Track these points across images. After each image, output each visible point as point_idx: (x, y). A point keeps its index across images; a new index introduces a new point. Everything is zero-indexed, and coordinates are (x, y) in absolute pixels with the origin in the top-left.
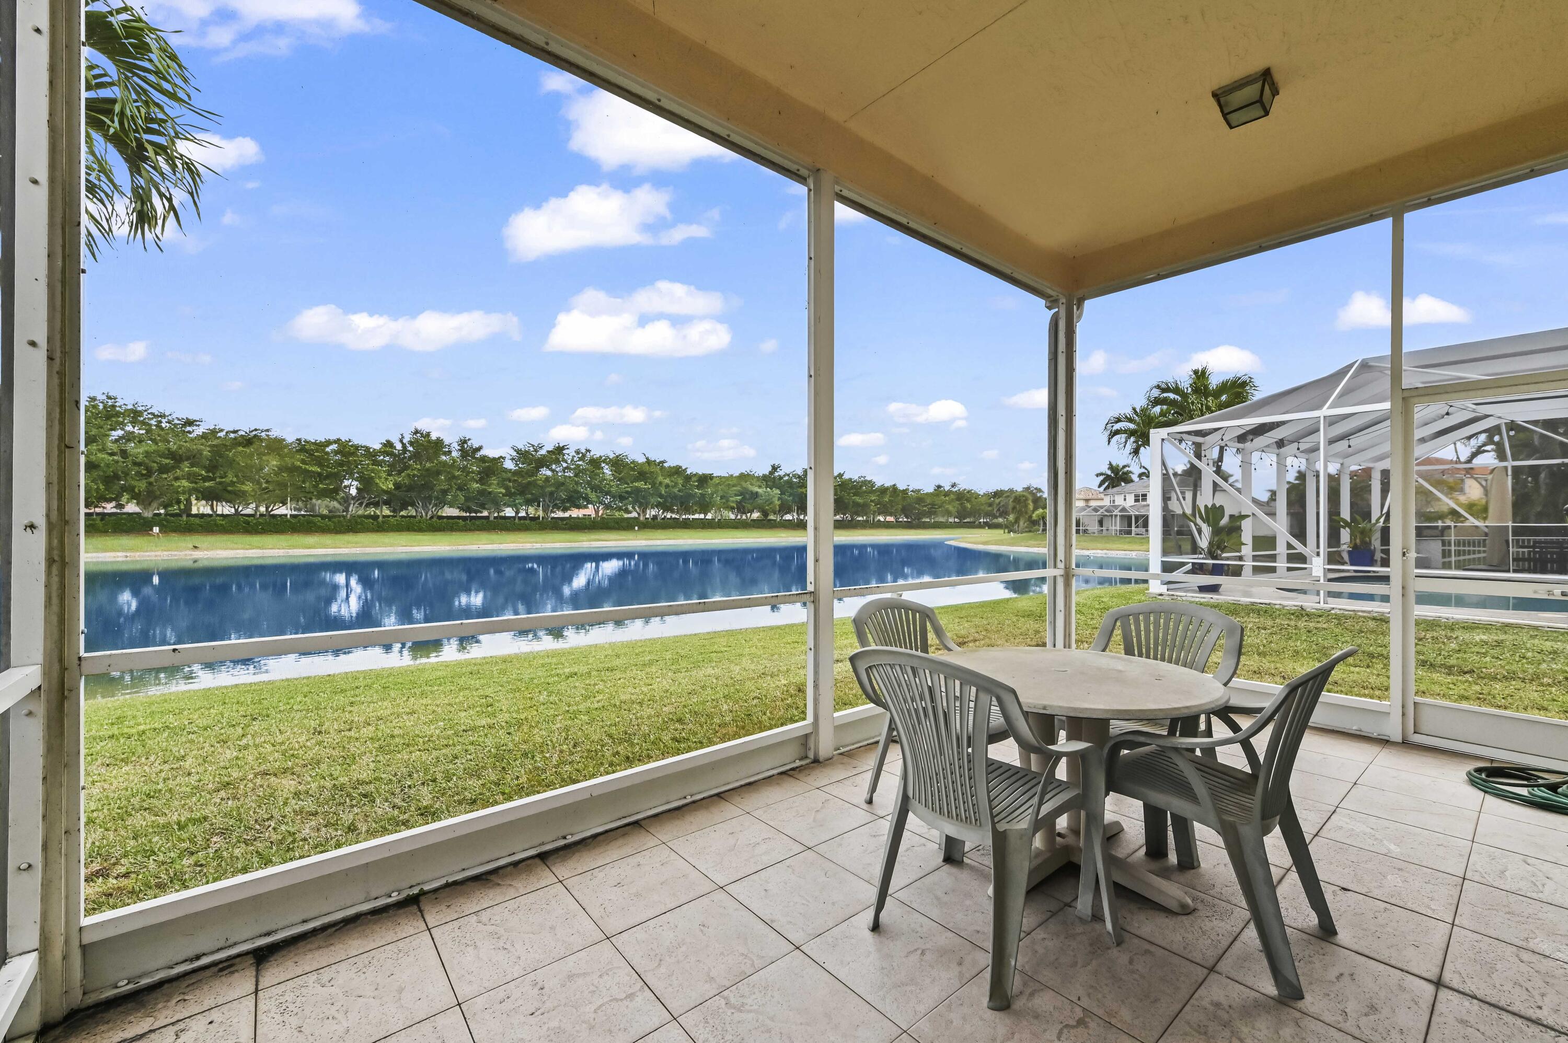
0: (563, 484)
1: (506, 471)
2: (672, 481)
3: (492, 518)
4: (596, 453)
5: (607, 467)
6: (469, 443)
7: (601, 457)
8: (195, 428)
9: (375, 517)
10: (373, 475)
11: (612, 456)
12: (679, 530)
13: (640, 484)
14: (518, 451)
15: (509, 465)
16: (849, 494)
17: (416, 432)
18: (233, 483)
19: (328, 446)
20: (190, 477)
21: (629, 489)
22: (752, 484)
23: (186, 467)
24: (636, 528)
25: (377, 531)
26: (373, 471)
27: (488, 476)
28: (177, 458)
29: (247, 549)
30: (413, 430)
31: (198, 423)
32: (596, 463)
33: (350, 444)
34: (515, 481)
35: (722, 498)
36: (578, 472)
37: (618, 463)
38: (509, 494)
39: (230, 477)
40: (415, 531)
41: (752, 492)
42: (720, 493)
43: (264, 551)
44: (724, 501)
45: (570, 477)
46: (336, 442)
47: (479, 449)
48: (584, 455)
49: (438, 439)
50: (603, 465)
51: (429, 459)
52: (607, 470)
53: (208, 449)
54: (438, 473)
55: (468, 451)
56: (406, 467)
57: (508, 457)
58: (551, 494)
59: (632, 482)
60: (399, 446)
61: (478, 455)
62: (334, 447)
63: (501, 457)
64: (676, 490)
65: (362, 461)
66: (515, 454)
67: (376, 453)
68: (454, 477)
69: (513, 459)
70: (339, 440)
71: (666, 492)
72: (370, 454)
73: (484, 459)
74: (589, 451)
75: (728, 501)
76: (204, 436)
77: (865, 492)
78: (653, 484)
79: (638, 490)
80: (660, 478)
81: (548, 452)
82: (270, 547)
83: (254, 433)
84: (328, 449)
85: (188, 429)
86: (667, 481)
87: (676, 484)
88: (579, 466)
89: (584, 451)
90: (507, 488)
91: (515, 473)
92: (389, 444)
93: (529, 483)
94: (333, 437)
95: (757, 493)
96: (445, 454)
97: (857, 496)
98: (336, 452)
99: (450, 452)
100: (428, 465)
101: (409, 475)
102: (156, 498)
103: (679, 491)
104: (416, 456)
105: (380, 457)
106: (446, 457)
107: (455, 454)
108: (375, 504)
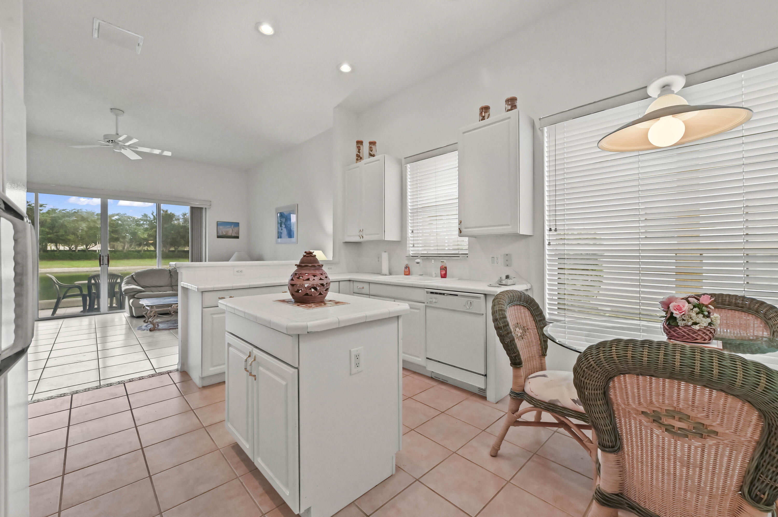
8: (43, 208)
9: (139, 252)
10: (136, 231)
18: (63, 235)
25: (140, 258)
29: (70, 268)
31: (45, 206)
33: (125, 215)
39: (61, 233)
43: (79, 268)
46: (117, 215)
49: (171, 213)
53: (50, 219)
60: (151, 217)
65: (131, 224)
67: (138, 220)
72: (136, 220)
76: (48, 212)
82: (82, 266)
83: (74, 211)
92: (145, 215)
96: (176, 220)
99: (179, 219)
105: (142, 222)
106: (176, 222)
107: (181, 220)
108: (140, 245)
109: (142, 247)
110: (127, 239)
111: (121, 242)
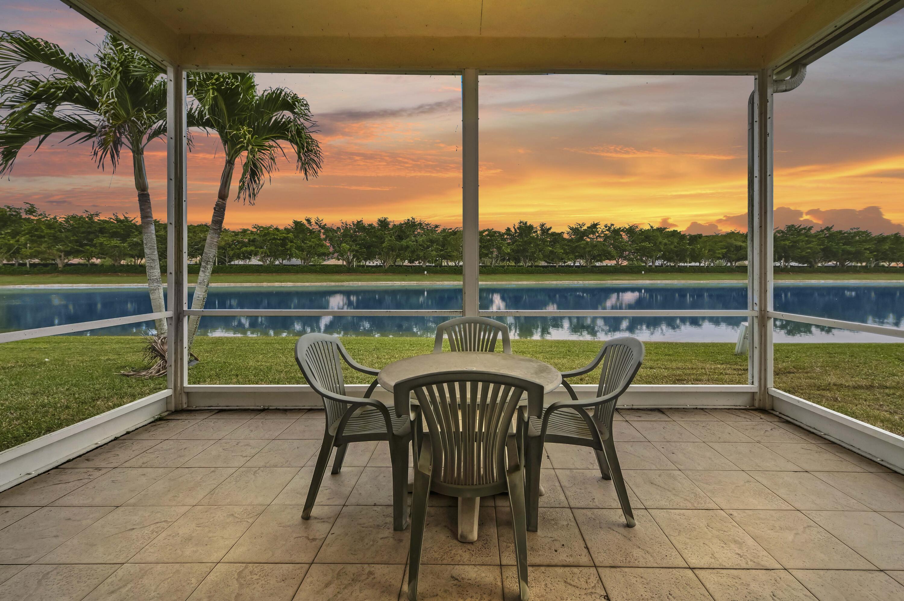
0: (596, 246)
1: (565, 239)
2: (669, 241)
3: (557, 267)
4: (617, 226)
5: (624, 234)
6: (545, 226)
7: (620, 228)
9: (504, 266)
11: (627, 227)
12: (675, 273)
13: (647, 244)
14: (572, 229)
15: (566, 236)
16: (837, 244)
17: (521, 222)
19: (484, 232)
20: (437, 250)
21: (638, 248)
22: (735, 240)
23: (435, 246)
24: (643, 272)
25: (504, 273)
26: (501, 243)
27: (555, 243)
28: (432, 241)
30: (519, 221)
31: (439, 227)
32: (616, 232)
33: (493, 231)
34: (569, 245)
35: (709, 251)
36: (606, 237)
37: (631, 231)
38: (567, 253)
39: (449, 250)
40: (520, 273)
41: (736, 246)
42: (708, 248)
44: (711, 253)
45: (600, 242)
46: (486, 230)
47: (550, 228)
48: (610, 228)
49: (530, 225)
50: (621, 233)
51: (526, 236)
52: (625, 237)
53: (442, 237)
54: (530, 243)
55: (545, 230)
56: (516, 241)
57: (566, 232)
58: (589, 252)
59: (640, 243)
60: (513, 230)
61: (550, 232)
62: (487, 233)
63: (562, 232)
64: (672, 247)
65: (497, 239)
66: (569, 230)
67: (503, 235)
68: (538, 245)
69: (568, 233)
70: (488, 229)
71: (664, 248)
72: (501, 235)
73: (554, 234)
74: (613, 225)
75: (715, 253)
76: (441, 232)
77: (858, 241)
78: (655, 244)
79: (645, 248)
80: (660, 239)
81: (588, 227)
83: (457, 229)
84: (484, 234)
85: (436, 229)
86: (665, 241)
87: (672, 243)
88: (606, 234)
89: (609, 225)
90: (565, 250)
91: (569, 241)
92: (508, 229)
93: (577, 246)
94: (486, 229)
95: (741, 246)
96: (534, 232)
97: (847, 245)
98: (487, 235)
99: (536, 231)
100: (525, 239)
101: (517, 245)
102: (426, 259)
103: (675, 247)
104: (520, 234)
105: (505, 237)
106: (534, 235)
107: (539, 232)
108: (503, 260)
109: (505, 262)
110: (494, 255)
111: (489, 258)
